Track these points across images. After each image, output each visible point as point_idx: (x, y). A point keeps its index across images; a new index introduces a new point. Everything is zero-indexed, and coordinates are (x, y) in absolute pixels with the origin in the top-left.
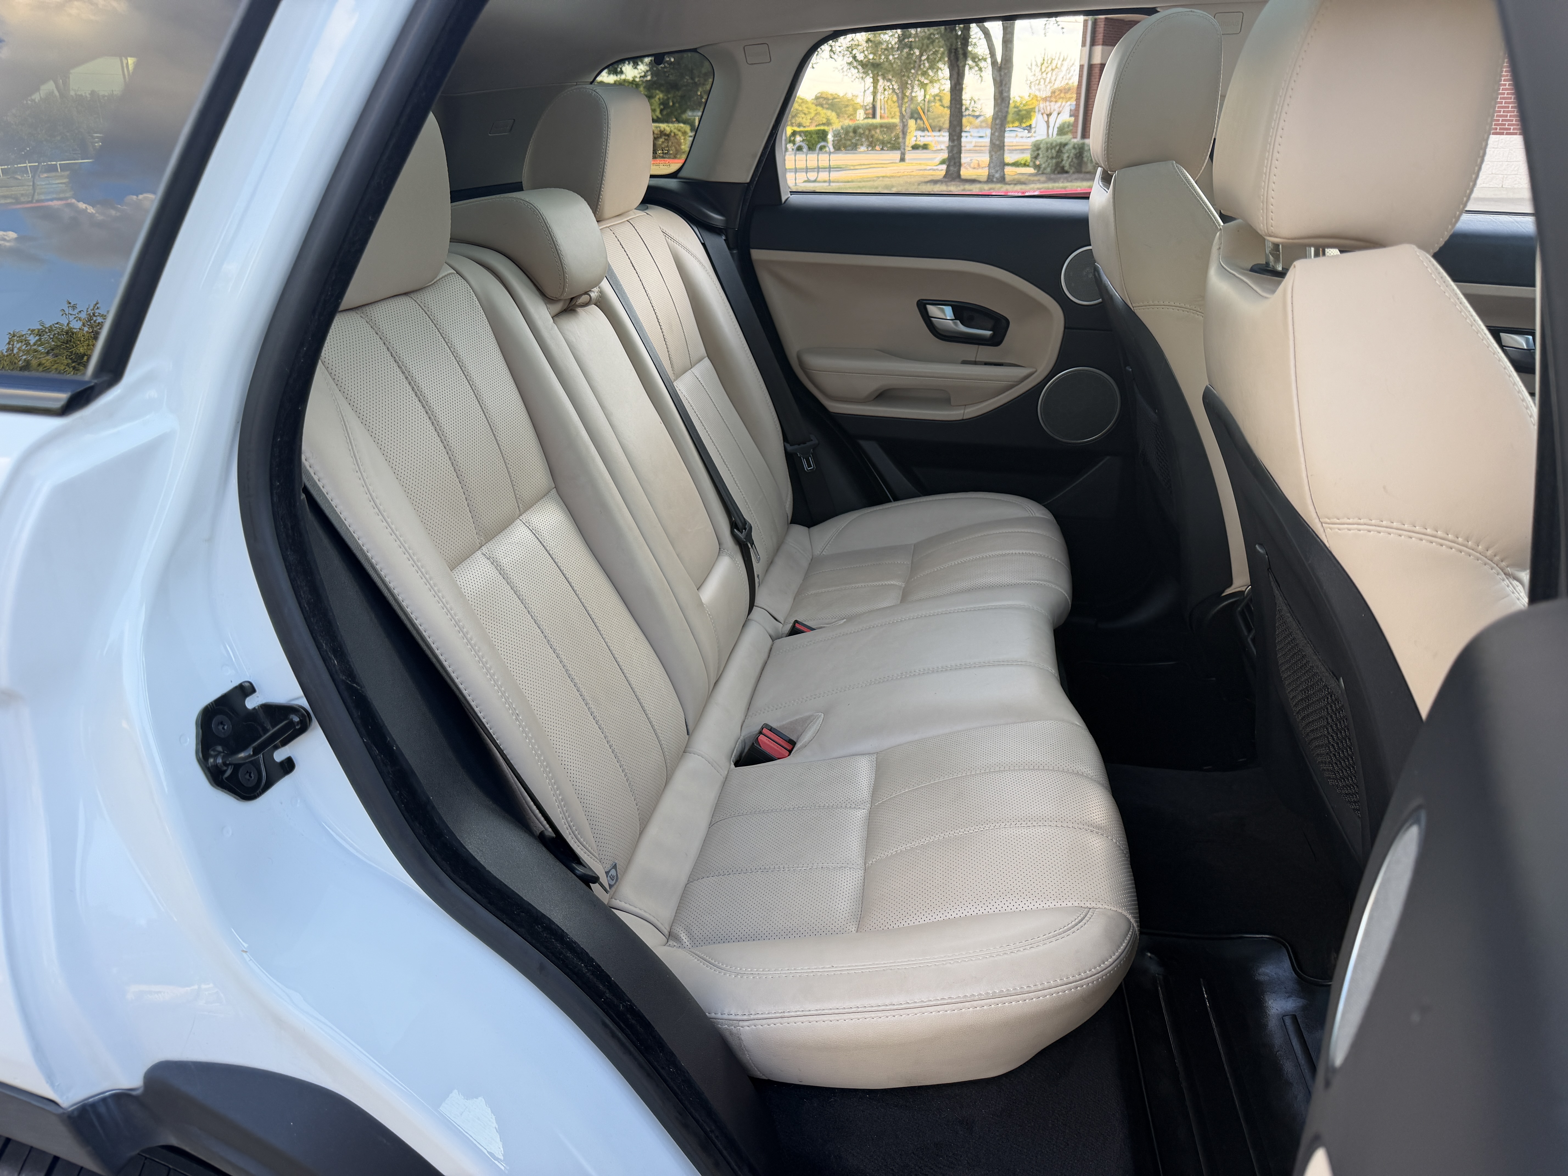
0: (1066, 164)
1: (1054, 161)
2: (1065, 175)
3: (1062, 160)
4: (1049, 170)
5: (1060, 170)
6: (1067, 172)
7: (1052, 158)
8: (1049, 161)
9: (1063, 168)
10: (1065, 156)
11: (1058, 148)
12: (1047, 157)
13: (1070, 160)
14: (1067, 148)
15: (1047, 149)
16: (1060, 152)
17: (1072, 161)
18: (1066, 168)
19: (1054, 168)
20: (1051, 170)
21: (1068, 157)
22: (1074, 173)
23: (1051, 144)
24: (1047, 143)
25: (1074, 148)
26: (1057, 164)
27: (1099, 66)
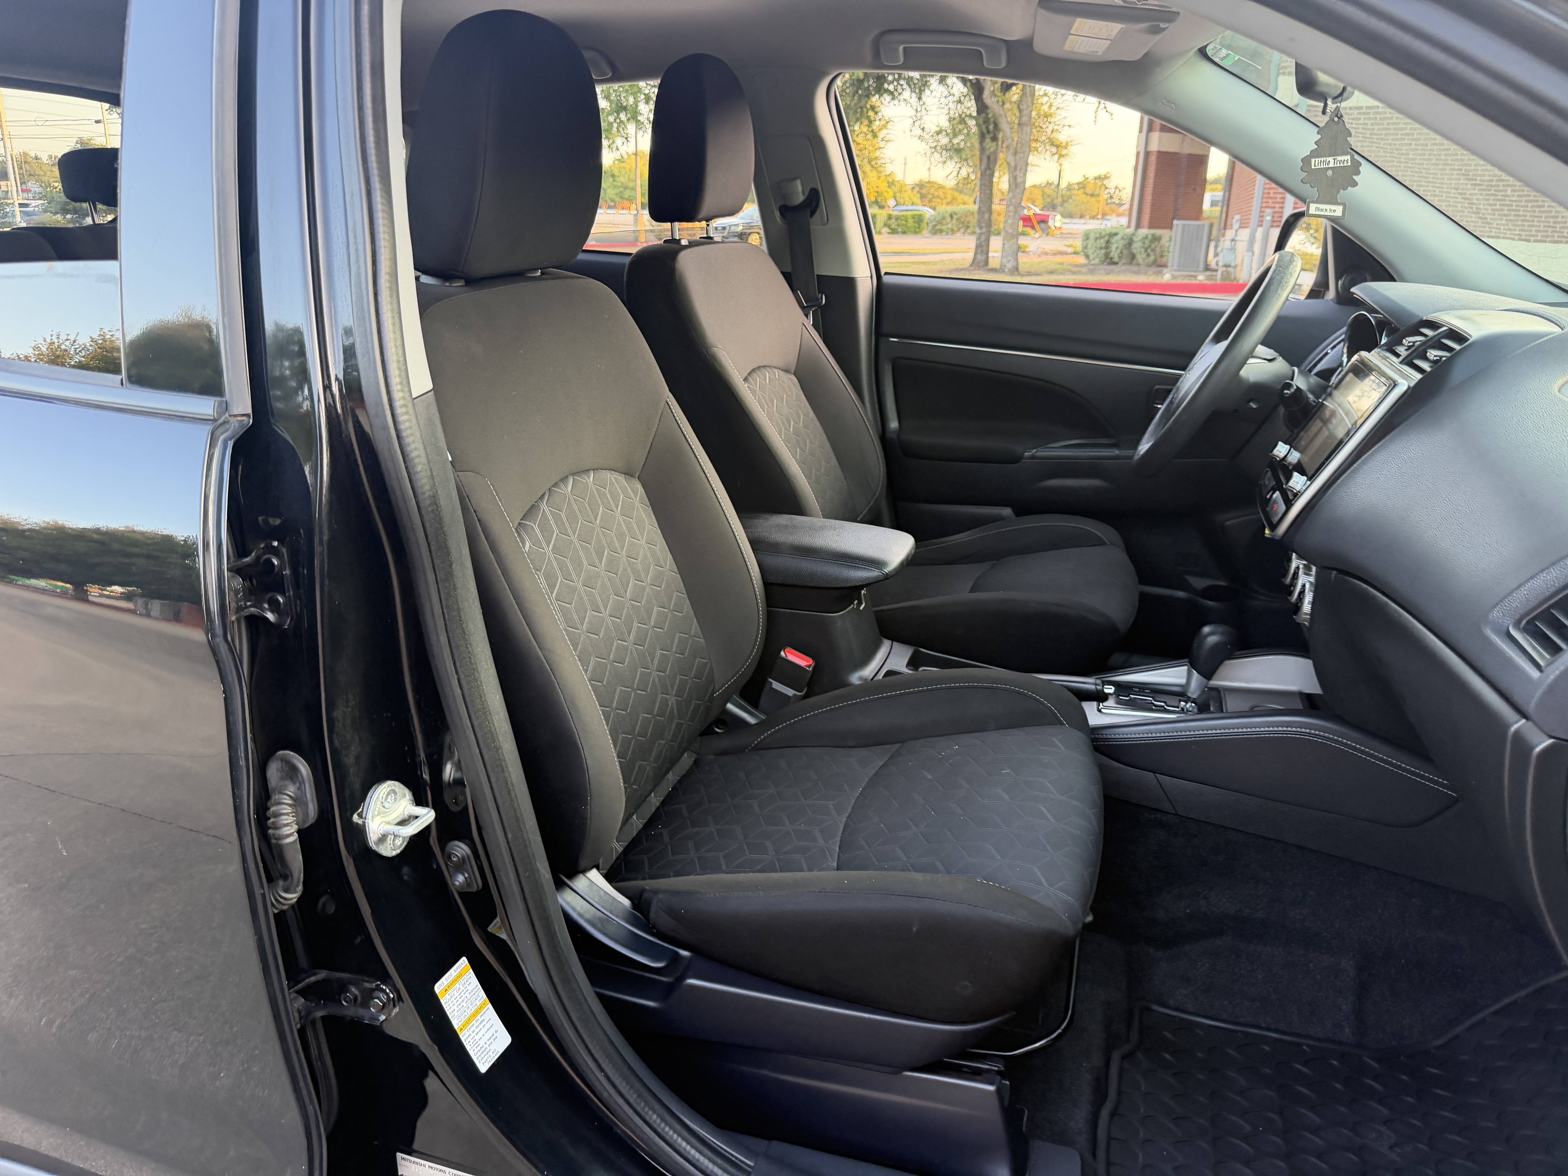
0: (1115, 254)
1: (1103, 251)
2: (1113, 267)
3: (1111, 251)
4: (1097, 261)
5: (1108, 260)
6: (1116, 263)
7: (1101, 248)
8: (1098, 251)
9: (1112, 259)
10: (1113, 247)
11: (1106, 238)
12: (1096, 248)
13: (1119, 251)
14: (1116, 238)
15: (1096, 239)
16: (1108, 242)
17: (1121, 252)
18: (1116, 259)
19: (1103, 259)
20: (1101, 261)
21: (1117, 248)
22: (1124, 264)
23: (1101, 233)
24: (1095, 233)
25: (1123, 238)
26: (1107, 255)
27: (1155, 153)
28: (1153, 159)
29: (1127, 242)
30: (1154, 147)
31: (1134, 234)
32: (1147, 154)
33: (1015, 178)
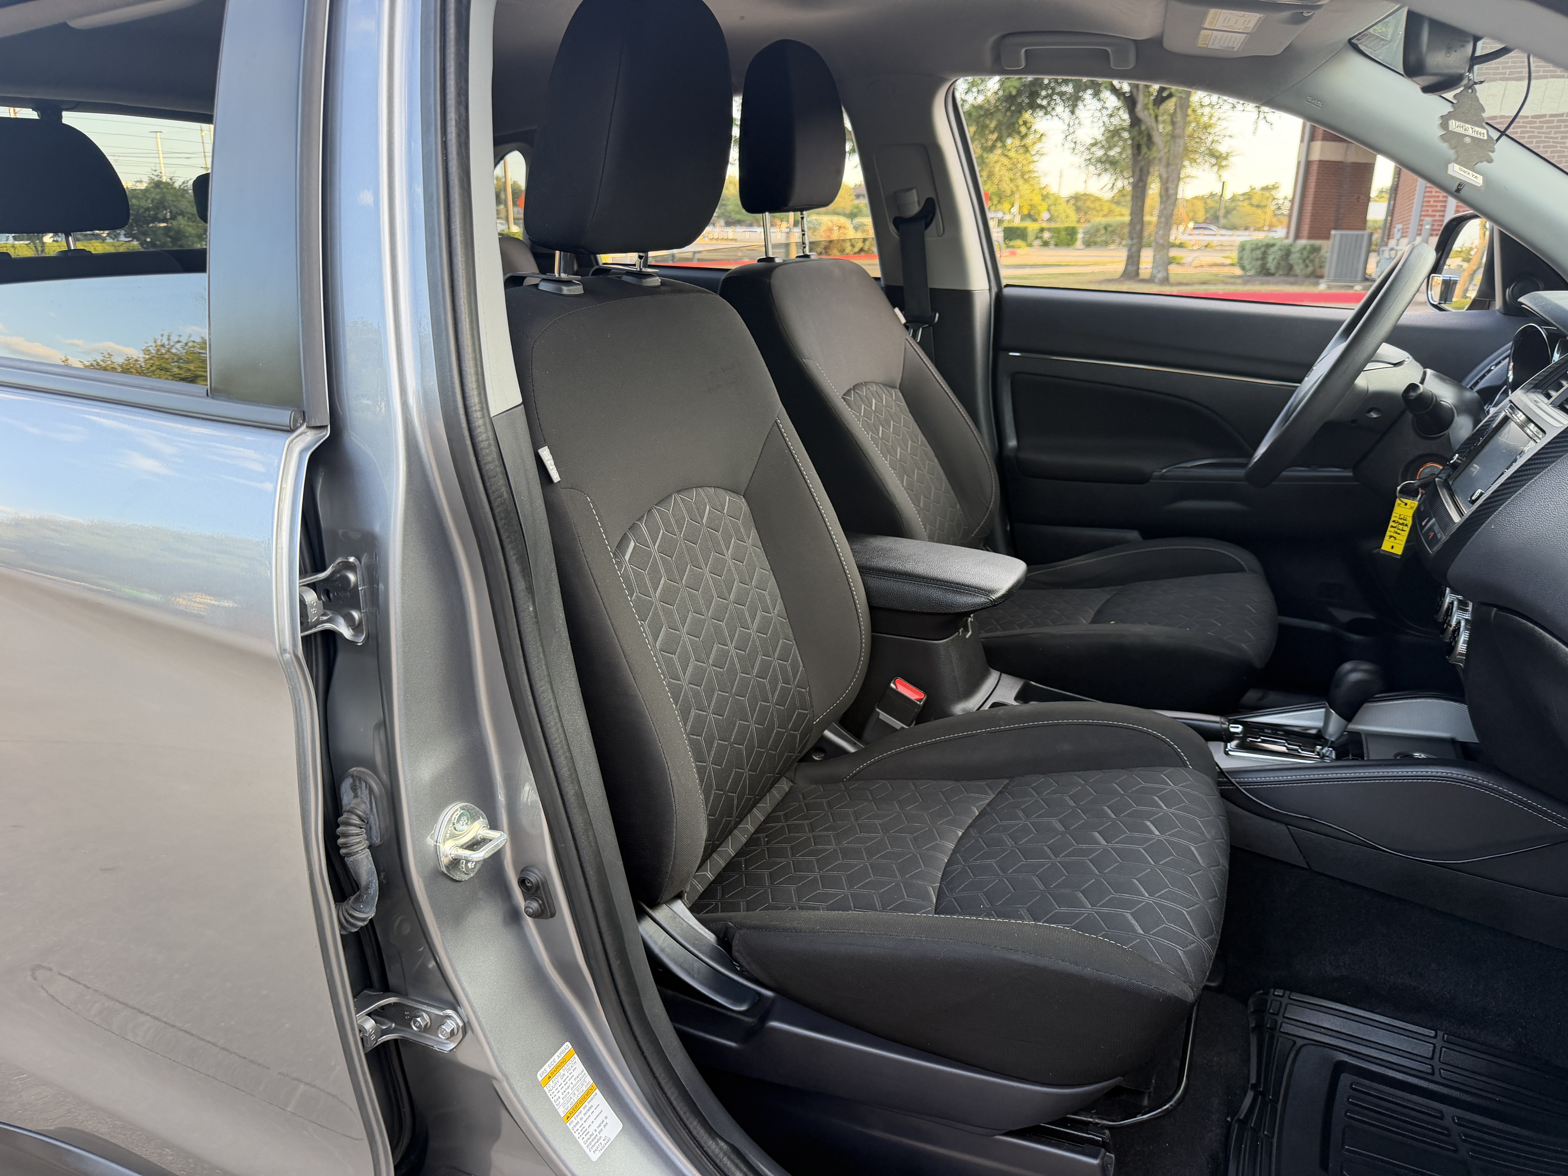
0: (1271, 265)
1: (1259, 263)
2: (1270, 278)
3: (1267, 263)
4: (1253, 272)
5: (1265, 272)
6: (1273, 275)
7: (1257, 259)
8: (1254, 262)
9: (1268, 269)
10: (1270, 258)
11: (1263, 249)
12: (1253, 259)
13: (1275, 262)
14: (1273, 249)
15: (1252, 250)
16: (1264, 253)
17: (1279, 263)
18: (1273, 270)
19: (1259, 270)
20: (1257, 272)
21: (1274, 259)
22: (1281, 275)
23: (1257, 244)
24: (1252, 244)
25: (1280, 250)
26: (1263, 266)
27: (1317, 163)
28: (1314, 168)
29: (1283, 253)
30: (1316, 156)
31: (1291, 245)
32: (1308, 163)
33: (1167, 190)
